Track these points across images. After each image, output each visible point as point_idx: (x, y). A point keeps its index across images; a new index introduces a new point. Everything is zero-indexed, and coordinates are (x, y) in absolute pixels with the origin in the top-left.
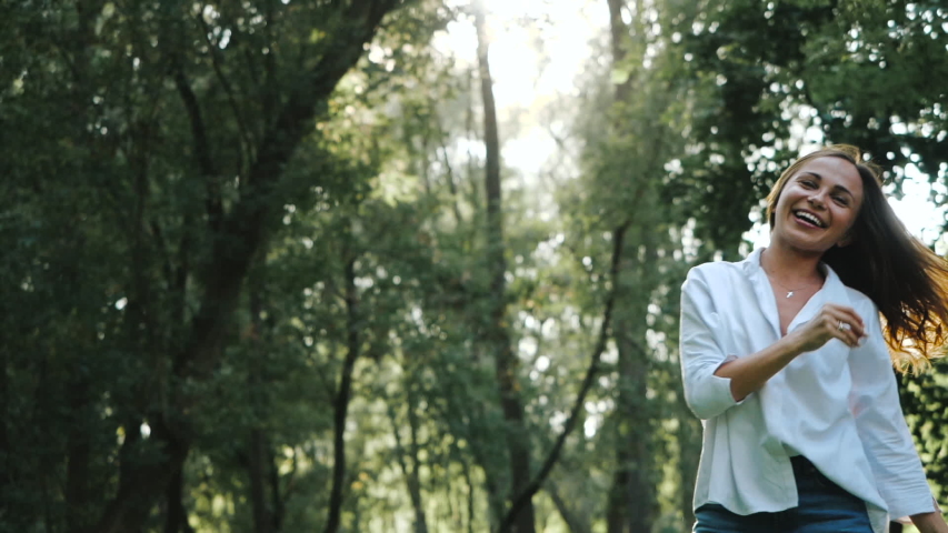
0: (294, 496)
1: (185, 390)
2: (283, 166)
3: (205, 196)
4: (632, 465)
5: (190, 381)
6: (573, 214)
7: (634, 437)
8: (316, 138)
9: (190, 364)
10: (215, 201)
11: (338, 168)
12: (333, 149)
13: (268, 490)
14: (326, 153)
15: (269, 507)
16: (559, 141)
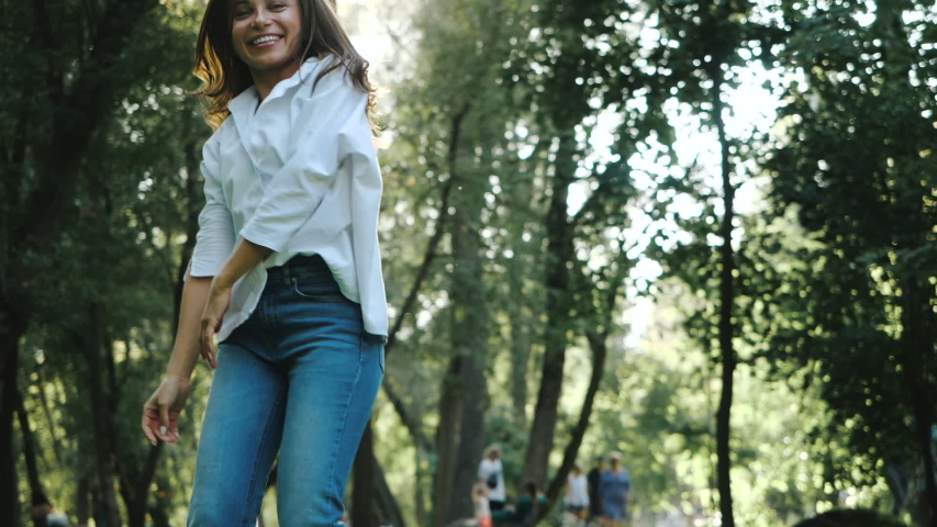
0: (129, 380)
1: (25, 261)
2: (125, 39)
3: (45, 68)
4: (465, 352)
5: (29, 253)
6: (412, 105)
7: (470, 321)
8: (158, 11)
9: (30, 237)
10: (56, 74)
11: (180, 44)
12: (176, 26)
13: (105, 374)
14: (168, 30)
15: (106, 389)
16: (395, 39)
